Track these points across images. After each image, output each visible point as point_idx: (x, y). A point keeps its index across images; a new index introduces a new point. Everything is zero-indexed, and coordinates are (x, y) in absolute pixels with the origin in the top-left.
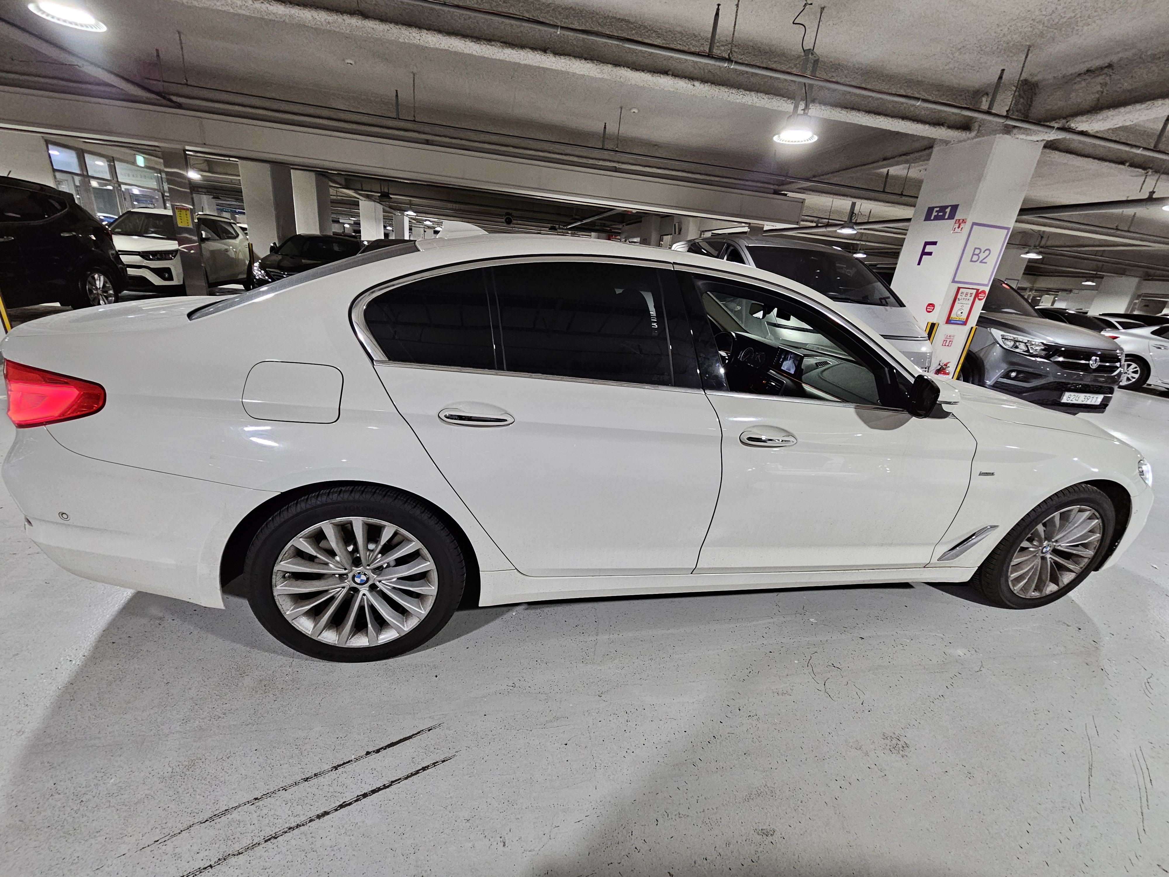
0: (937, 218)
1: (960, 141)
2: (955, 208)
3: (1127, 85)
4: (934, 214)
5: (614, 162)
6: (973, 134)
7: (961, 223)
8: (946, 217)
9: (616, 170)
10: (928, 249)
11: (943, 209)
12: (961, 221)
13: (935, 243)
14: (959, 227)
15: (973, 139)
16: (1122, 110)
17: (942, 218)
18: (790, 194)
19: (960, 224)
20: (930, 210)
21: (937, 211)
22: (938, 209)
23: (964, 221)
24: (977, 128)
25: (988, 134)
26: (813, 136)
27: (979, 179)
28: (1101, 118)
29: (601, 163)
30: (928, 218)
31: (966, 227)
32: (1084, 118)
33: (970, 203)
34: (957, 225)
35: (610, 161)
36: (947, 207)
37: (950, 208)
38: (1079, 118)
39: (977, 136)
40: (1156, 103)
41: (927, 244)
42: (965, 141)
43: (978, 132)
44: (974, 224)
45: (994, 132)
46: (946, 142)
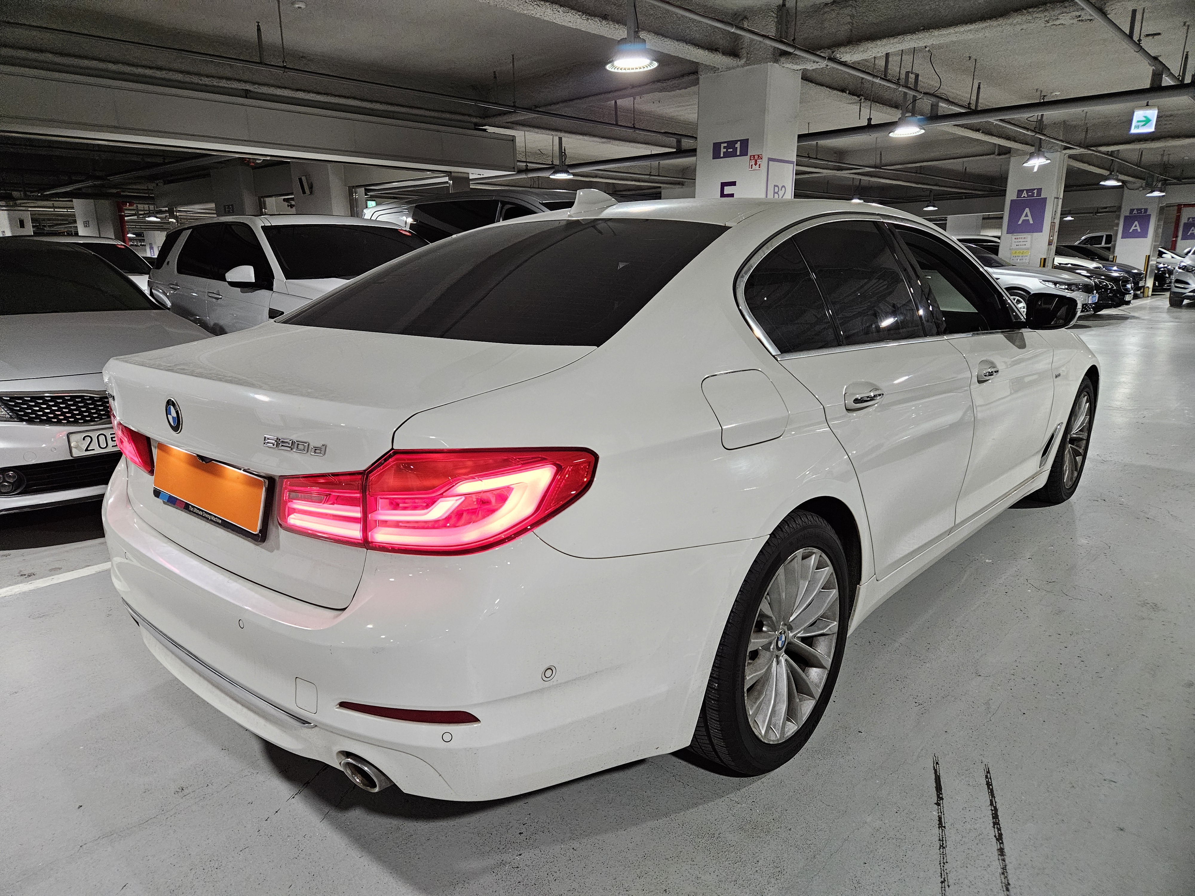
0: (727, 155)
1: (729, 69)
2: (745, 143)
3: (872, 18)
4: (723, 150)
5: (246, 82)
6: (743, 61)
7: (756, 159)
8: (738, 154)
9: (247, 94)
10: (728, 190)
11: (731, 144)
12: (756, 157)
13: (733, 184)
14: (756, 164)
15: (743, 66)
16: (879, 43)
17: (733, 155)
18: (490, 129)
19: (756, 161)
20: (717, 147)
21: (724, 148)
22: (726, 145)
23: (760, 157)
24: (745, 55)
25: (759, 62)
26: (651, 64)
27: (763, 111)
28: (862, 49)
29: (223, 83)
30: (716, 155)
31: (763, 163)
32: (847, 49)
33: (761, 136)
34: (753, 162)
35: (239, 81)
36: (736, 142)
37: (739, 143)
38: (842, 49)
39: (747, 64)
40: (905, 38)
41: (723, 185)
42: (734, 68)
43: (747, 60)
44: (770, 160)
45: (765, 60)
46: (714, 69)
